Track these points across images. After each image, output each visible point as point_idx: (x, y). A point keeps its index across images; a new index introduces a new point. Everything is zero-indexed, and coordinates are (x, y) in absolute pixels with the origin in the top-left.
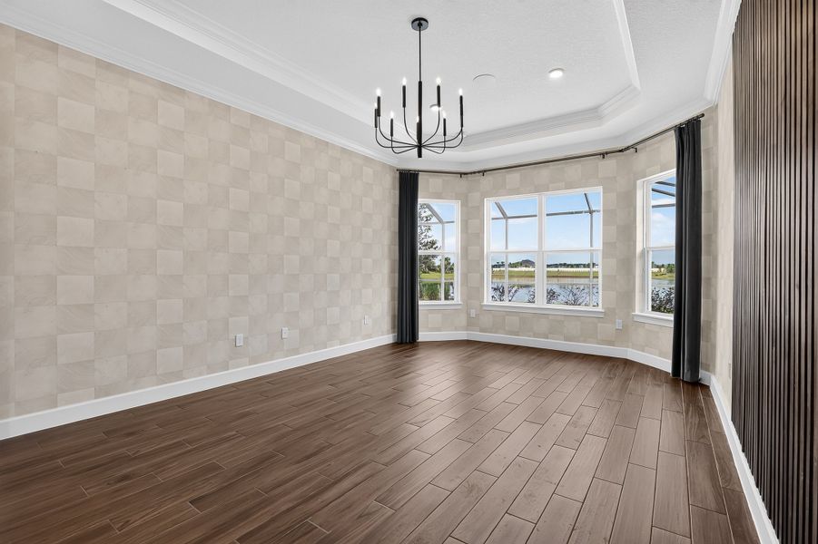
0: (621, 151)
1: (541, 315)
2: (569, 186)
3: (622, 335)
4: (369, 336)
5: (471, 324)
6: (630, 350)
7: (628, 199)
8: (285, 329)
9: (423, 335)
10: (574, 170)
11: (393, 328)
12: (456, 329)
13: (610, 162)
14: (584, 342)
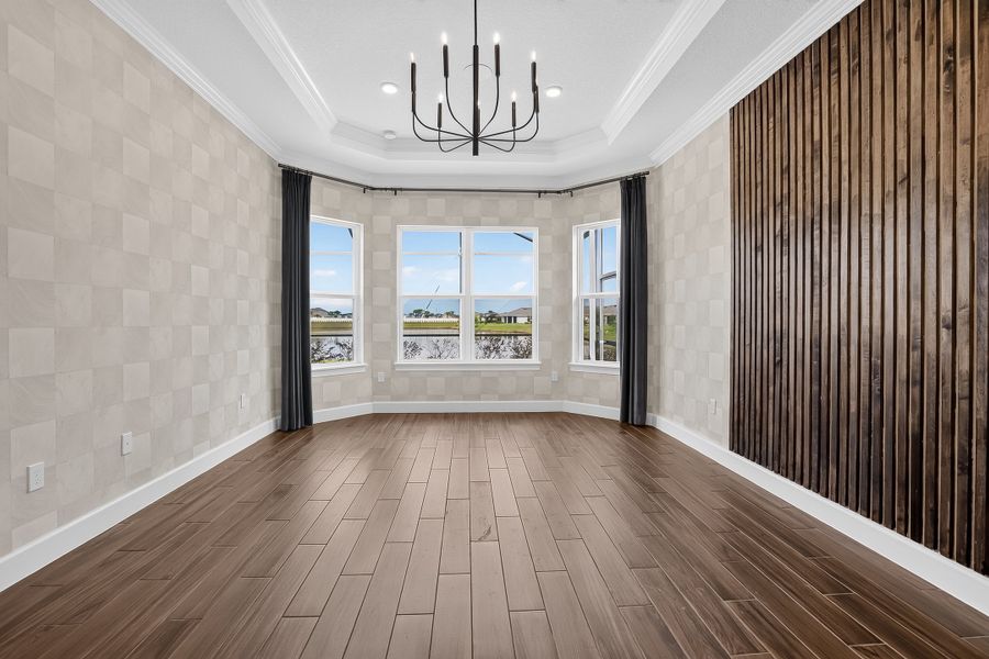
0: (559, 192)
1: (467, 372)
2: (504, 222)
3: (559, 388)
4: (246, 427)
5: (379, 390)
6: (566, 402)
7: (564, 245)
8: (128, 435)
9: (319, 415)
10: (508, 205)
11: (274, 407)
12: (360, 400)
13: (545, 204)
14: (520, 399)
